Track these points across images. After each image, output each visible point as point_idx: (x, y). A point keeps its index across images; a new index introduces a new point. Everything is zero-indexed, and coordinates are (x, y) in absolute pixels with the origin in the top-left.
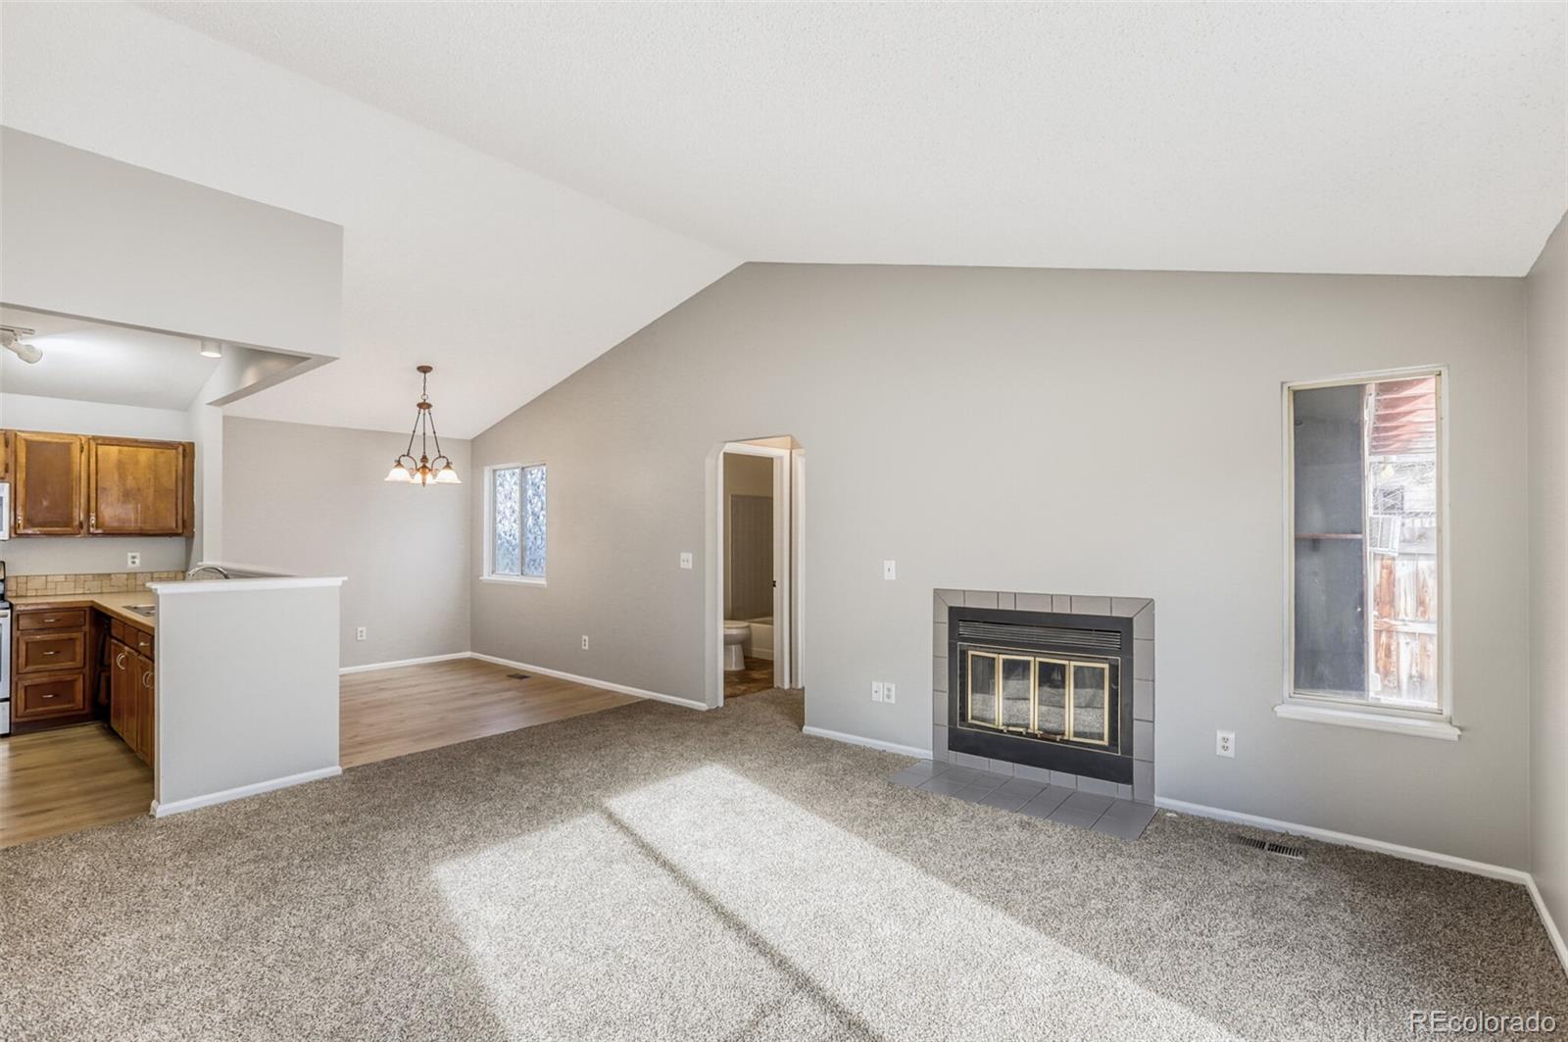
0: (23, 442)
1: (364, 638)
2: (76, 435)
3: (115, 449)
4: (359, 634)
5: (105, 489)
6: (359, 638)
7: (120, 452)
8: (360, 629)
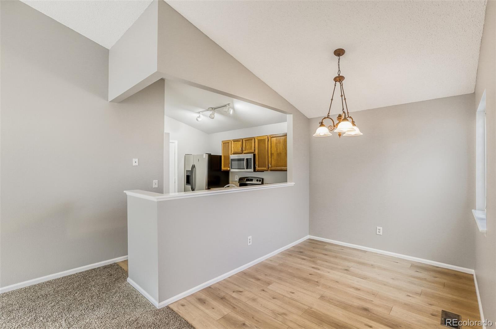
0: (257, 140)
1: (381, 233)
2: (267, 136)
3: (275, 138)
4: (378, 231)
5: (273, 154)
6: (378, 233)
7: (276, 139)
8: (378, 228)
